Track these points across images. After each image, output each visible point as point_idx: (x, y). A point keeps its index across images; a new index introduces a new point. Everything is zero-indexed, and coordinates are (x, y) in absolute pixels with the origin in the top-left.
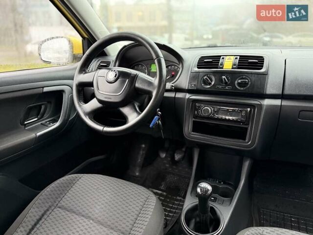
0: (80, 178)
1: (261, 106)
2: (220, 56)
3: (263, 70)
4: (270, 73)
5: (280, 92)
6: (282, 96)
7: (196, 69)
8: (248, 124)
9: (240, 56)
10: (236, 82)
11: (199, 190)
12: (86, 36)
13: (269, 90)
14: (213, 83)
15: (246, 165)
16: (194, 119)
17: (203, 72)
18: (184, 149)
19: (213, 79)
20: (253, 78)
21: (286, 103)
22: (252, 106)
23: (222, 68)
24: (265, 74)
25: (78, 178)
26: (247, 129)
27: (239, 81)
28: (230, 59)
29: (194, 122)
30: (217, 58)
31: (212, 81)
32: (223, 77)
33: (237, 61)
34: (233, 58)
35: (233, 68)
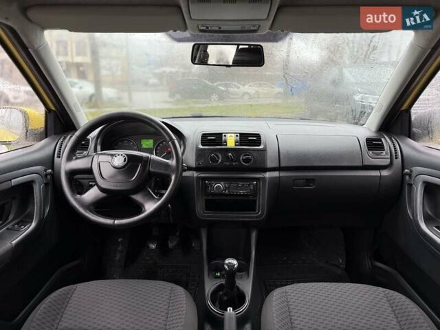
0: (75, 290)
1: (264, 179)
2: (222, 133)
3: (261, 147)
4: (268, 149)
5: (278, 166)
6: (279, 169)
7: (201, 147)
8: (256, 196)
9: (240, 134)
10: (241, 159)
11: (226, 267)
12: (53, 108)
13: (270, 164)
14: (220, 161)
15: (254, 235)
16: (206, 198)
17: (209, 149)
18: (178, 234)
19: (220, 156)
20: (255, 154)
21: (283, 174)
22: (258, 179)
23: (226, 145)
24: (264, 150)
25: (72, 291)
26: (255, 201)
27: (244, 157)
28: (231, 136)
29: (206, 200)
30: (219, 135)
31: (219, 158)
32: (230, 154)
33: (238, 138)
34: (233, 135)
35: (236, 145)
